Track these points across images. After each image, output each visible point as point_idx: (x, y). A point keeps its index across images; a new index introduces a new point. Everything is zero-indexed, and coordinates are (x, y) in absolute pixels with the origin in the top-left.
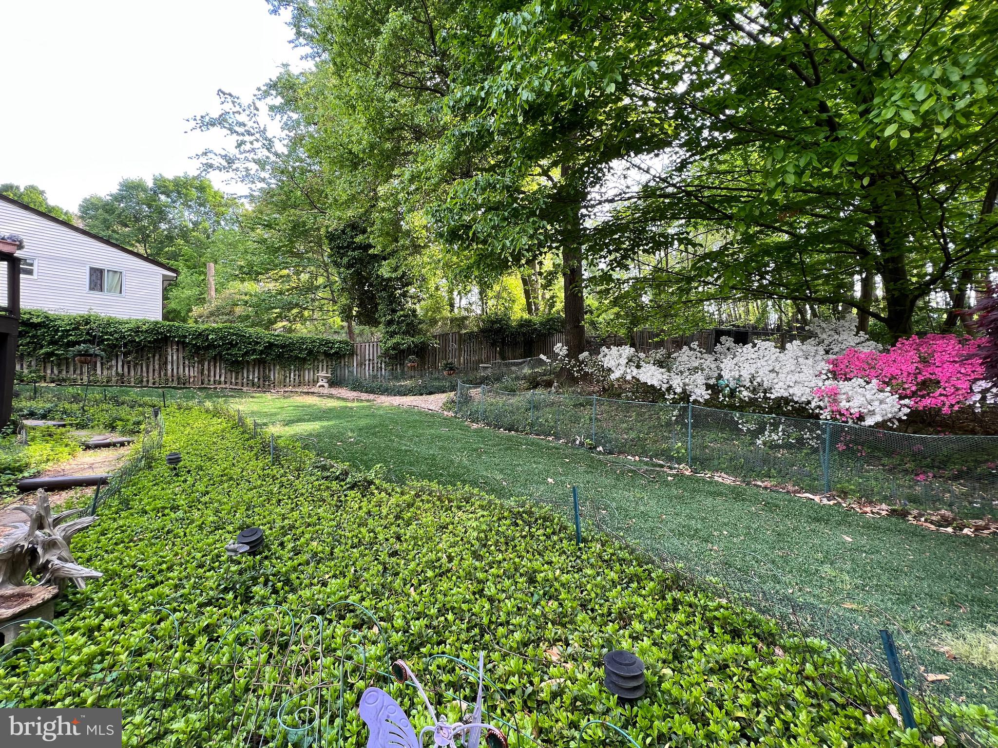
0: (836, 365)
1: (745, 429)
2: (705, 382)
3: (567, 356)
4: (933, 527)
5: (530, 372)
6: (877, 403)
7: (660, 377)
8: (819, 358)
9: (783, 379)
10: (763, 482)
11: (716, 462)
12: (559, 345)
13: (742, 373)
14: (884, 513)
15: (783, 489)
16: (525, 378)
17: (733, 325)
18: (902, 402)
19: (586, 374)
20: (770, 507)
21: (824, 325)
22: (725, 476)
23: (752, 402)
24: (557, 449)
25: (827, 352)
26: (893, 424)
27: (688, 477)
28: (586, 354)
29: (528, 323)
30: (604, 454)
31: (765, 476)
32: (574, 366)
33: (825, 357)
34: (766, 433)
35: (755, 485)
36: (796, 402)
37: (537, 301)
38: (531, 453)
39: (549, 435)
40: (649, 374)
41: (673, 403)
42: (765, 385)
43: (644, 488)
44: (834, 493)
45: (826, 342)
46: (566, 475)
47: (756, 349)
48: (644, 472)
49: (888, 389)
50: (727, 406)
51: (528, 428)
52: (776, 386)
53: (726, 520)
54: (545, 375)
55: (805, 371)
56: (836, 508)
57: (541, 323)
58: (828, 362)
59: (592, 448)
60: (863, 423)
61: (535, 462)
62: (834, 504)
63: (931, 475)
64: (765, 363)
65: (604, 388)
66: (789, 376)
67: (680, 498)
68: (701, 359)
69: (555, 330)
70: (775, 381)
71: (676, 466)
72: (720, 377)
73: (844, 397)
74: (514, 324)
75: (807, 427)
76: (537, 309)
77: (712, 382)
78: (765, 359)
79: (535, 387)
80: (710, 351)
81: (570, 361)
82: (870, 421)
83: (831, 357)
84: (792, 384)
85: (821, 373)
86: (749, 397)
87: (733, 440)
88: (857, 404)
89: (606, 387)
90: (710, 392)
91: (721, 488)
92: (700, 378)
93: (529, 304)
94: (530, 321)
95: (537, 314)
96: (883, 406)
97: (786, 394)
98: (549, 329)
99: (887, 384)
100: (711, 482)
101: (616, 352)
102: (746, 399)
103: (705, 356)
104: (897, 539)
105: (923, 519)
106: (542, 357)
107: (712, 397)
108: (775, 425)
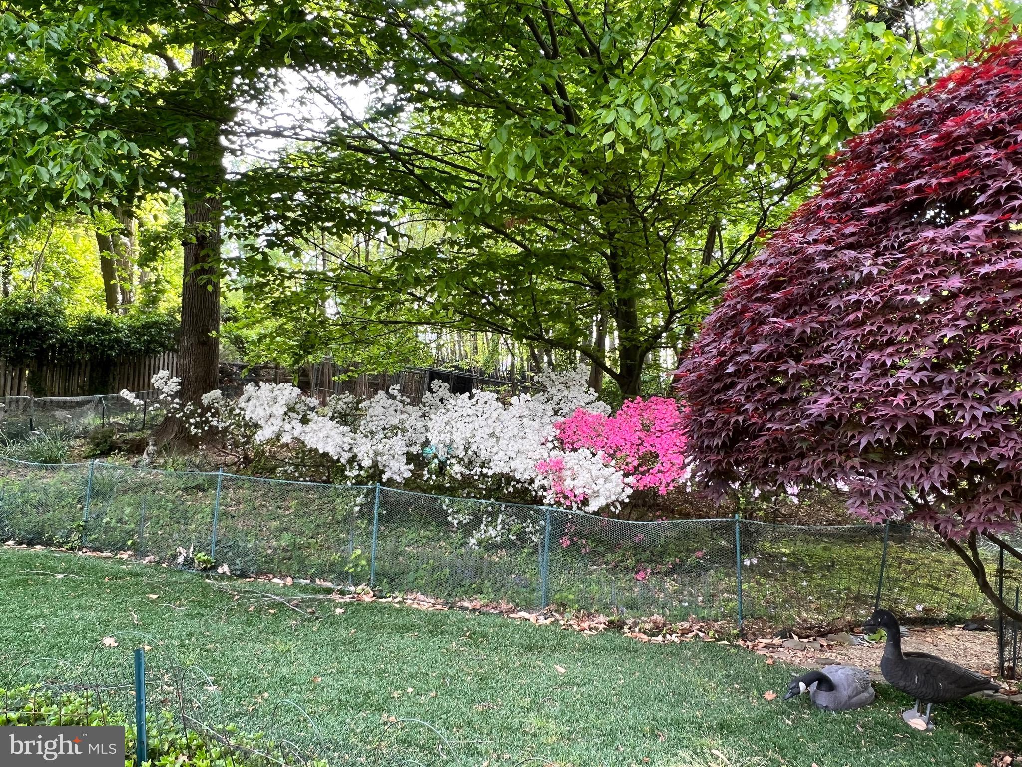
0: (563, 431)
1: (455, 522)
2: (405, 450)
3: (178, 394)
4: (645, 638)
5: (99, 422)
6: (601, 481)
7: (339, 440)
8: (547, 420)
9: (504, 447)
10: (471, 601)
11: (411, 576)
12: (163, 373)
13: (454, 437)
14: (602, 627)
15: (495, 608)
16: (85, 434)
17: (456, 367)
18: (627, 480)
19: (213, 431)
20: (476, 638)
21: (554, 377)
22: (422, 597)
23: (467, 482)
24: (137, 575)
25: (556, 413)
26: (616, 508)
27: (369, 607)
28: (216, 393)
29: (104, 326)
30: (229, 578)
31: (476, 593)
32: (192, 414)
33: (554, 419)
34: (482, 527)
35: (461, 608)
36: (518, 482)
37: (127, 286)
38: (75, 589)
39: (123, 548)
40: (321, 435)
41: (357, 483)
42: (483, 455)
43: (292, 632)
44: (552, 607)
45: (556, 399)
46: (144, 626)
47: (473, 401)
48: (297, 605)
49: (613, 463)
50: (433, 488)
51: (75, 536)
52: (495, 458)
53: (413, 670)
54: (131, 430)
55: (530, 437)
56: (553, 628)
57: (131, 328)
58: (556, 426)
59: (209, 569)
60: (587, 509)
61: (79, 607)
62: (552, 623)
63: (649, 571)
64: (484, 423)
65: (246, 457)
66: (512, 443)
67: (350, 642)
68: (402, 413)
69: (162, 345)
70: (494, 450)
71: (352, 588)
72: (426, 443)
73: (569, 473)
74: (71, 324)
75: (530, 517)
76: (127, 301)
77: (415, 450)
78: (485, 416)
79: (105, 454)
80: (416, 401)
81: (183, 406)
82: (593, 506)
83: (561, 419)
84: (514, 456)
85: (547, 440)
86: (461, 474)
87: (439, 540)
88: (582, 483)
89: (251, 455)
90: (411, 467)
91: (415, 619)
92: (398, 445)
93: (110, 291)
94: (108, 323)
95: (126, 311)
96: (608, 485)
97: (506, 470)
98: (149, 342)
99: (612, 456)
100: (400, 610)
101: (268, 394)
102: (459, 477)
103: (409, 408)
104: (610, 660)
105: (637, 629)
106: (125, 394)
107: (416, 475)
108: (493, 515)
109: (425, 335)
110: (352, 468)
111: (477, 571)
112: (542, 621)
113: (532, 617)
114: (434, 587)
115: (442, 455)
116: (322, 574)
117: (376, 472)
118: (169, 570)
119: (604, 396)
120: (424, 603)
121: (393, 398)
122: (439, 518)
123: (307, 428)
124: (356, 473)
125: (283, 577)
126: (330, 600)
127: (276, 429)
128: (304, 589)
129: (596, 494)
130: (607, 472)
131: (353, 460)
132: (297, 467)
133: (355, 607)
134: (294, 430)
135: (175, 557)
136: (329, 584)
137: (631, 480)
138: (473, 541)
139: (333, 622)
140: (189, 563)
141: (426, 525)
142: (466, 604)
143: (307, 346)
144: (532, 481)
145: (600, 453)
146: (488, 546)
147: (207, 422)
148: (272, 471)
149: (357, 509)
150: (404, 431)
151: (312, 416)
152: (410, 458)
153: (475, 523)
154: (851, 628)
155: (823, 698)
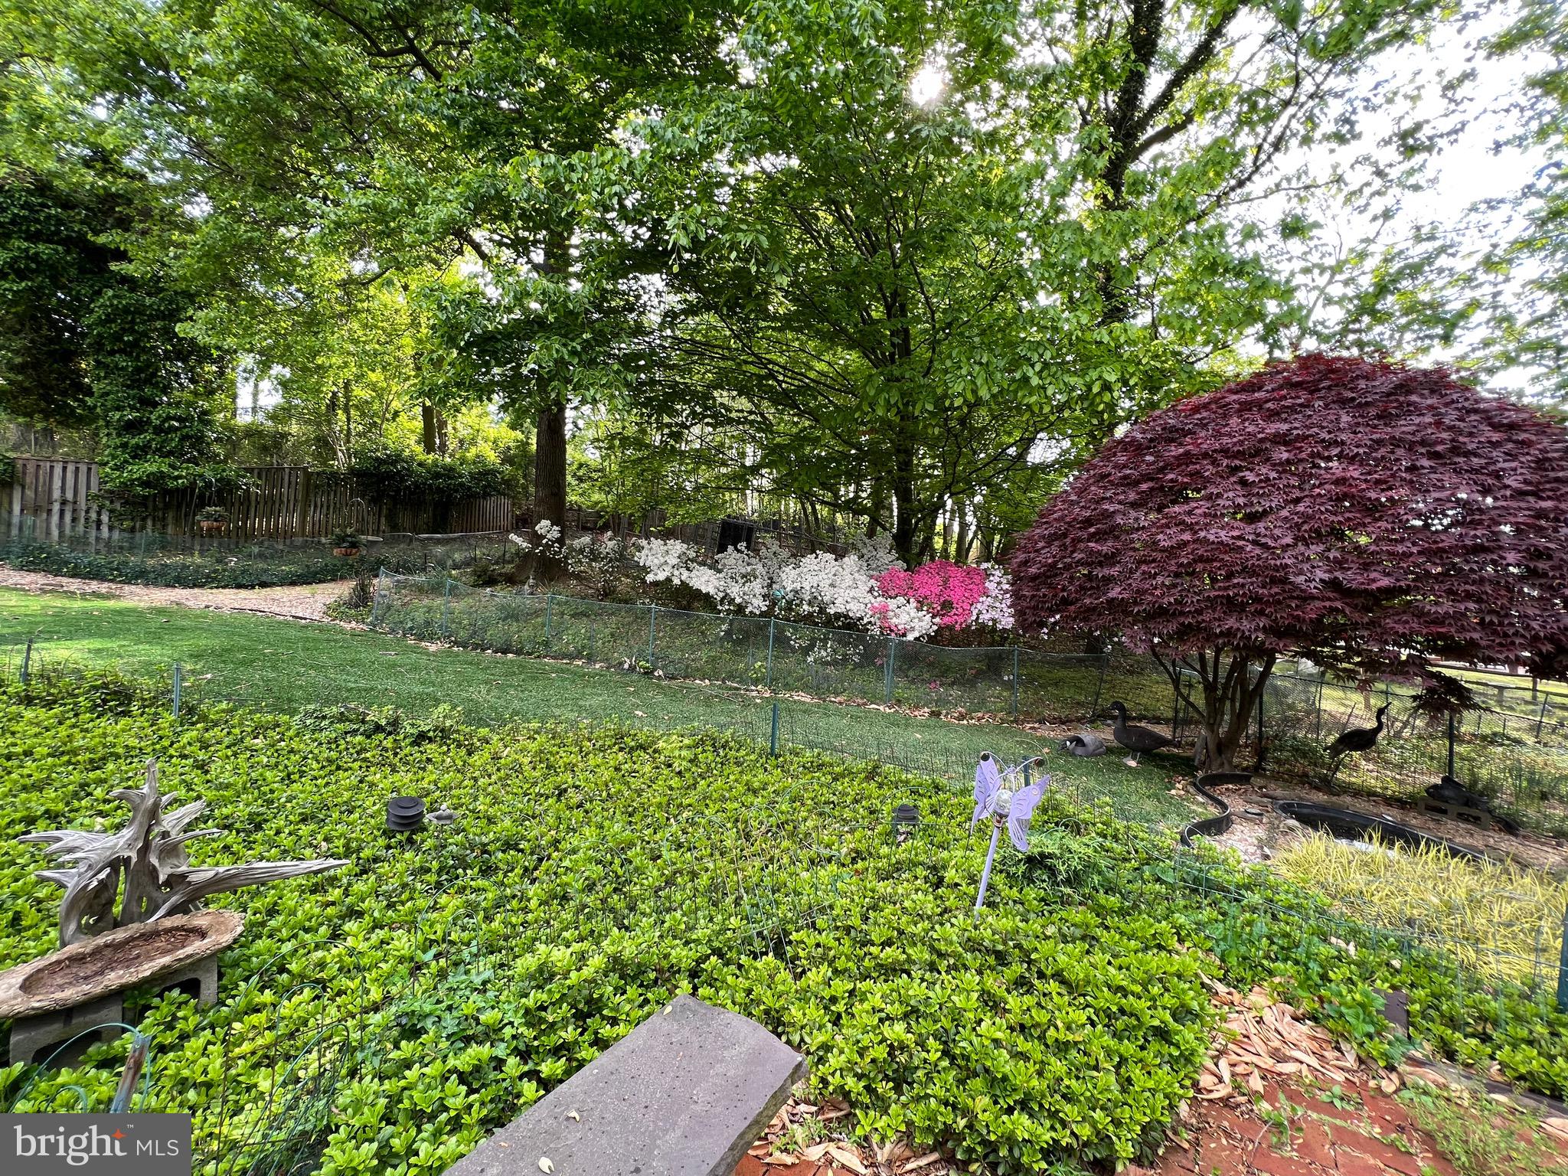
1: (797, 645)
2: (761, 591)
6: (915, 620)
7: (714, 582)
9: (842, 594)
13: (801, 585)
14: (927, 715)
15: (854, 702)
18: (933, 620)
20: (855, 718)
26: (927, 640)
30: (665, 679)
34: (816, 649)
36: (851, 618)
39: (578, 657)
40: (702, 580)
42: (825, 600)
44: (893, 703)
49: (923, 608)
51: (540, 648)
52: (835, 601)
55: (860, 587)
56: (897, 714)
58: (873, 578)
59: (648, 673)
60: (905, 639)
62: (895, 711)
63: (938, 682)
68: (749, 563)
70: (834, 596)
71: (753, 687)
73: (891, 613)
76: (443, 444)
78: (826, 571)
84: (850, 600)
85: (872, 589)
86: (808, 611)
88: (901, 621)
92: (757, 587)
93: (429, 435)
96: (920, 623)
97: (843, 610)
99: (922, 603)
100: (795, 702)
101: (660, 547)
105: (949, 717)
107: (771, 607)
108: (825, 641)
112: (888, 710)
113: (881, 708)
115: (791, 597)
117: (742, 608)
118: (617, 673)
120: (806, 698)
121: (741, 552)
122: (784, 642)
123: (692, 574)
124: (727, 607)
125: (703, 679)
126: (746, 694)
128: (720, 688)
129: (913, 629)
131: (724, 598)
134: (681, 575)
135: (621, 664)
136: (736, 685)
137: (937, 620)
138: (810, 659)
140: (632, 669)
144: (861, 618)
146: (823, 663)
150: (756, 577)
151: (695, 564)
152: (766, 597)
153: (811, 647)
154: (1079, 720)
155: (1079, 751)
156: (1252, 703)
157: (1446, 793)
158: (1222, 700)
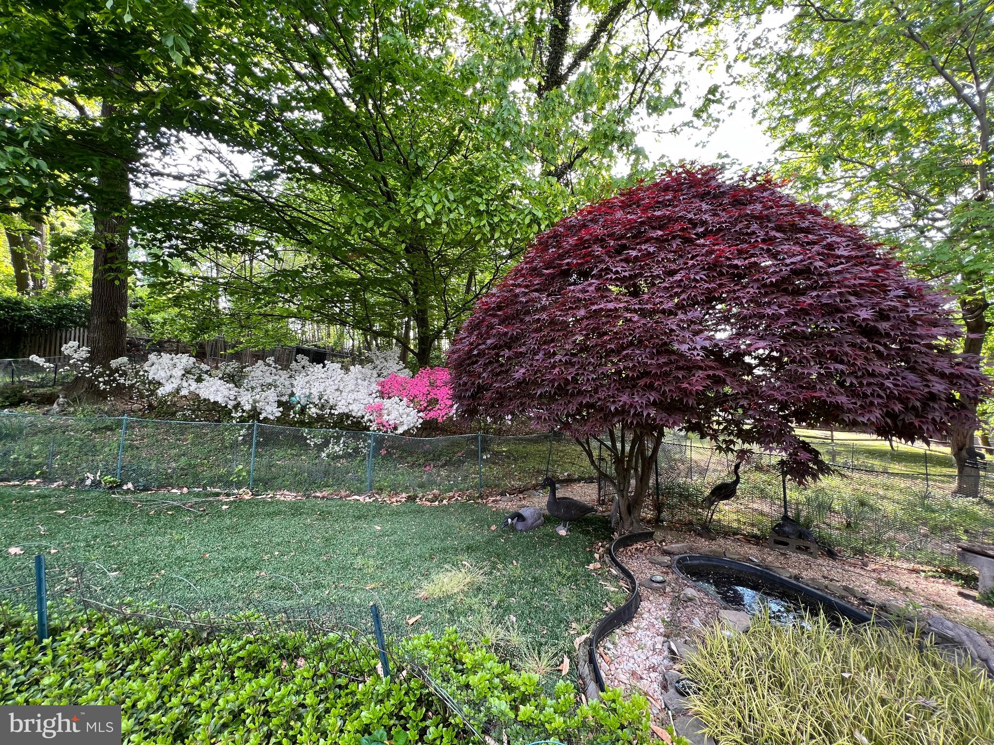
0: (383, 387)
1: (312, 443)
2: (277, 399)
3: (88, 360)
4: (429, 504)
5: (8, 380)
6: (405, 416)
7: (226, 393)
8: (373, 380)
9: (345, 397)
10: (322, 492)
11: (280, 480)
12: (74, 343)
13: (312, 391)
14: (403, 500)
15: (337, 495)
17: (315, 346)
18: (419, 415)
19: (120, 387)
20: (324, 515)
21: (378, 354)
22: (287, 493)
23: (320, 418)
24: (45, 497)
25: (379, 376)
26: (413, 431)
27: (249, 502)
28: (124, 359)
30: (133, 492)
31: (325, 487)
33: (377, 379)
34: (330, 446)
35: (315, 497)
36: (354, 417)
37: (38, 275)
39: (32, 477)
40: (212, 390)
41: (241, 421)
42: (332, 402)
43: (186, 526)
44: (374, 491)
45: (379, 367)
46: (52, 535)
47: (326, 369)
48: (191, 507)
49: (412, 405)
50: (297, 422)
52: (340, 403)
53: (280, 540)
54: (41, 386)
55: (362, 391)
56: (374, 504)
57: (42, 308)
58: (379, 384)
59: (115, 487)
60: (396, 432)
62: (374, 501)
63: (432, 465)
64: (332, 383)
65: (150, 405)
66: (350, 395)
67: (233, 527)
68: (275, 375)
69: (73, 322)
70: (339, 399)
71: (236, 491)
72: (292, 394)
73: (386, 411)
75: (362, 438)
76: (38, 286)
77: (284, 399)
78: (333, 378)
80: (286, 367)
81: (92, 368)
82: (400, 431)
83: (382, 379)
84: (351, 402)
85: (372, 392)
86: (316, 413)
87: (301, 455)
88: (393, 417)
89: (155, 403)
90: (281, 409)
91: (282, 507)
92: (272, 395)
93: (21, 278)
95: (37, 294)
96: (409, 418)
97: (346, 411)
98: (61, 319)
99: (412, 401)
100: (271, 503)
101: (168, 361)
102: (315, 415)
103: (280, 372)
104: (408, 519)
105: (424, 499)
106: (35, 358)
107: (285, 414)
108: (338, 438)
109: (294, 325)
110: (237, 411)
111: (326, 473)
112: (367, 500)
113: (361, 499)
114: (296, 485)
115: (303, 402)
116: (212, 484)
117: (254, 414)
118: (77, 491)
119: (407, 365)
120: (289, 496)
121: (270, 365)
122: (301, 441)
123: (201, 385)
124: (239, 414)
125: (180, 488)
126: (218, 501)
127: (175, 386)
128: (198, 495)
129: (402, 423)
130: (408, 410)
131: (237, 406)
132: (193, 411)
133: (239, 503)
134: (190, 386)
135: (83, 480)
136: (217, 490)
137: (421, 414)
138: (324, 455)
139: (221, 515)
140: (96, 484)
141: (291, 447)
142: (318, 494)
143: (203, 328)
144: (363, 417)
145: (405, 399)
146: (335, 457)
147: (115, 380)
148: (173, 414)
149: (241, 438)
150: (276, 387)
151: (205, 376)
152: (280, 404)
153: (326, 444)
154: (535, 487)
155: (520, 526)
156: (650, 468)
157: (786, 529)
158: (628, 470)
